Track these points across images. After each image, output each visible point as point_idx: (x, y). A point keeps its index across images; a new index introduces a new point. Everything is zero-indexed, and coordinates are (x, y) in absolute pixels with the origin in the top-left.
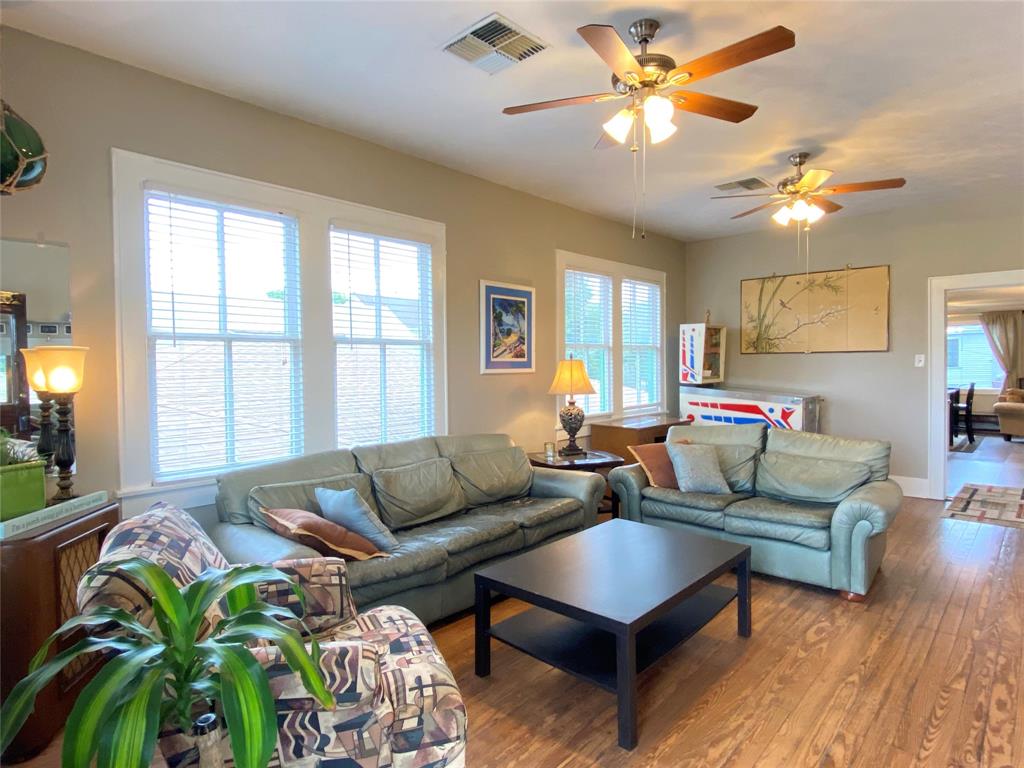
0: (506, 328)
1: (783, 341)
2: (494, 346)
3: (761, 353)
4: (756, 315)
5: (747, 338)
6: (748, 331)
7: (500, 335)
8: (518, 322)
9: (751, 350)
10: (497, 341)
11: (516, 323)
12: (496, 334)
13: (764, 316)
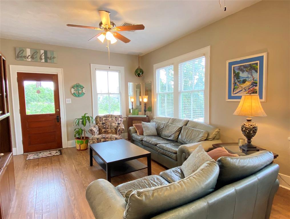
0: (242, 79)
2: (234, 89)
7: (238, 83)
8: (252, 75)
10: (236, 87)
11: (250, 76)
12: (235, 83)
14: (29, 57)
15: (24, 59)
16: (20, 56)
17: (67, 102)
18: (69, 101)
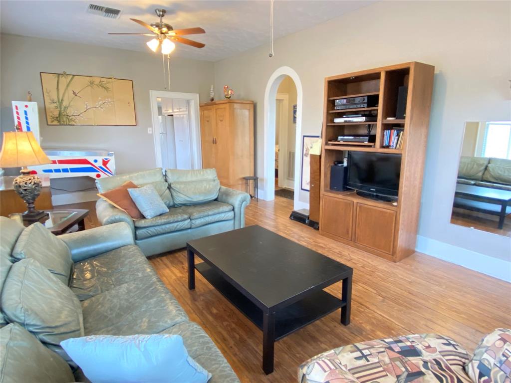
1: (78, 117)
3: (63, 125)
4: (56, 99)
5: (51, 114)
6: (51, 110)
9: (56, 123)
13: (62, 100)
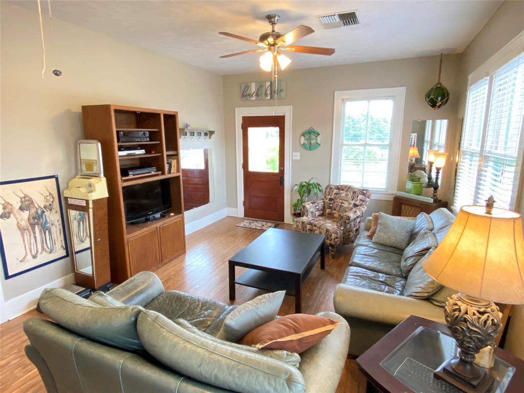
14: (254, 94)
15: (249, 99)
16: (245, 94)
17: (294, 158)
18: (297, 156)
